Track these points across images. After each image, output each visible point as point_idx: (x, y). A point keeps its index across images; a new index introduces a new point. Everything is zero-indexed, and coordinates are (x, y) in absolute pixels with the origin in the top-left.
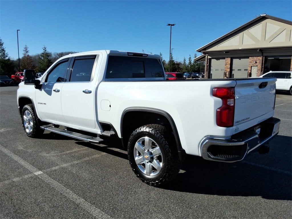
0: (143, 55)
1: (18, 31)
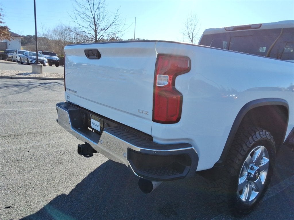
0: (252, 26)
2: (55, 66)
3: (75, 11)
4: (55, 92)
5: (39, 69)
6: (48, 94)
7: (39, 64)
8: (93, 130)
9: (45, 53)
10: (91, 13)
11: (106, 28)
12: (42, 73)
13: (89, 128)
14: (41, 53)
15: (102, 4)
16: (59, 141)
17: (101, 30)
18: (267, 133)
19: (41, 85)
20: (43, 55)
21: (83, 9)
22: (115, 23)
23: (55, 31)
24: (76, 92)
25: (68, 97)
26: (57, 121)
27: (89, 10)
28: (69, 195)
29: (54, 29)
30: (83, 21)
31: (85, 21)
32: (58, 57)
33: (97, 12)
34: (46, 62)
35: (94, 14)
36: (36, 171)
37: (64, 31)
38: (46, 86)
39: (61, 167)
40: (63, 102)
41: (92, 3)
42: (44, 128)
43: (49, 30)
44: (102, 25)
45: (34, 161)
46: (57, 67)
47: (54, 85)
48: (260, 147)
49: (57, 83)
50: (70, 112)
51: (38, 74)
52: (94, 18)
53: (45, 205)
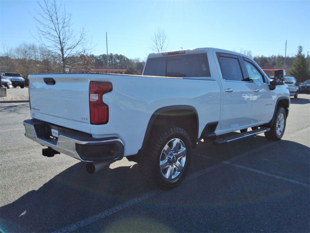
2: (20, 87)
3: (39, 32)
4: (21, 114)
5: (3, 92)
6: (14, 116)
7: (3, 87)
8: (54, 138)
9: (8, 75)
10: (56, 32)
11: (73, 47)
12: (6, 96)
13: (51, 137)
14: (4, 74)
15: (67, 23)
16: (28, 155)
17: (68, 49)
18: (180, 129)
19: (6, 108)
20: (6, 77)
21: (48, 29)
22: (82, 42)
23: (18, 50)
24: (39, 110)
25: (33, 115)
26: (25, 134)
27: (54, 30)
28: (38, 191)
29: (16, 48)
30: (48, 41)
31: (50, 40)
32: (23, 77)
33: (62, 32)
34: (10, 84)
35: (59, 33)
36: (9, 177)
37: (28, 49)
38: (12, 109)
39: (31, 174)
40: (29, 120)
41: (57, 22)
42: (13, 146)
43: (11, 49)
44: (68, 44)
45: (7, 171)
46: (22, 89)
47: (20, 108)
48: (176, 139)
49: (23, 105)
50: (35, 126)
51: (2, 98)
52: (60, 38)
53: (19, 197)
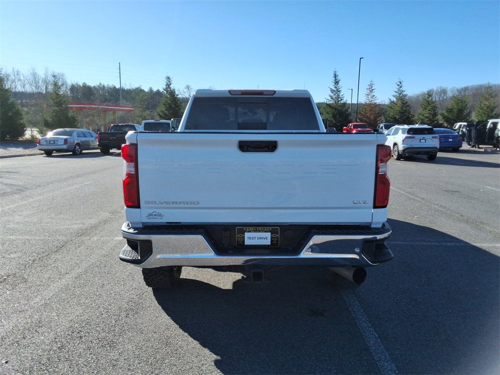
0: (264, 92)
1: (360, 59)
